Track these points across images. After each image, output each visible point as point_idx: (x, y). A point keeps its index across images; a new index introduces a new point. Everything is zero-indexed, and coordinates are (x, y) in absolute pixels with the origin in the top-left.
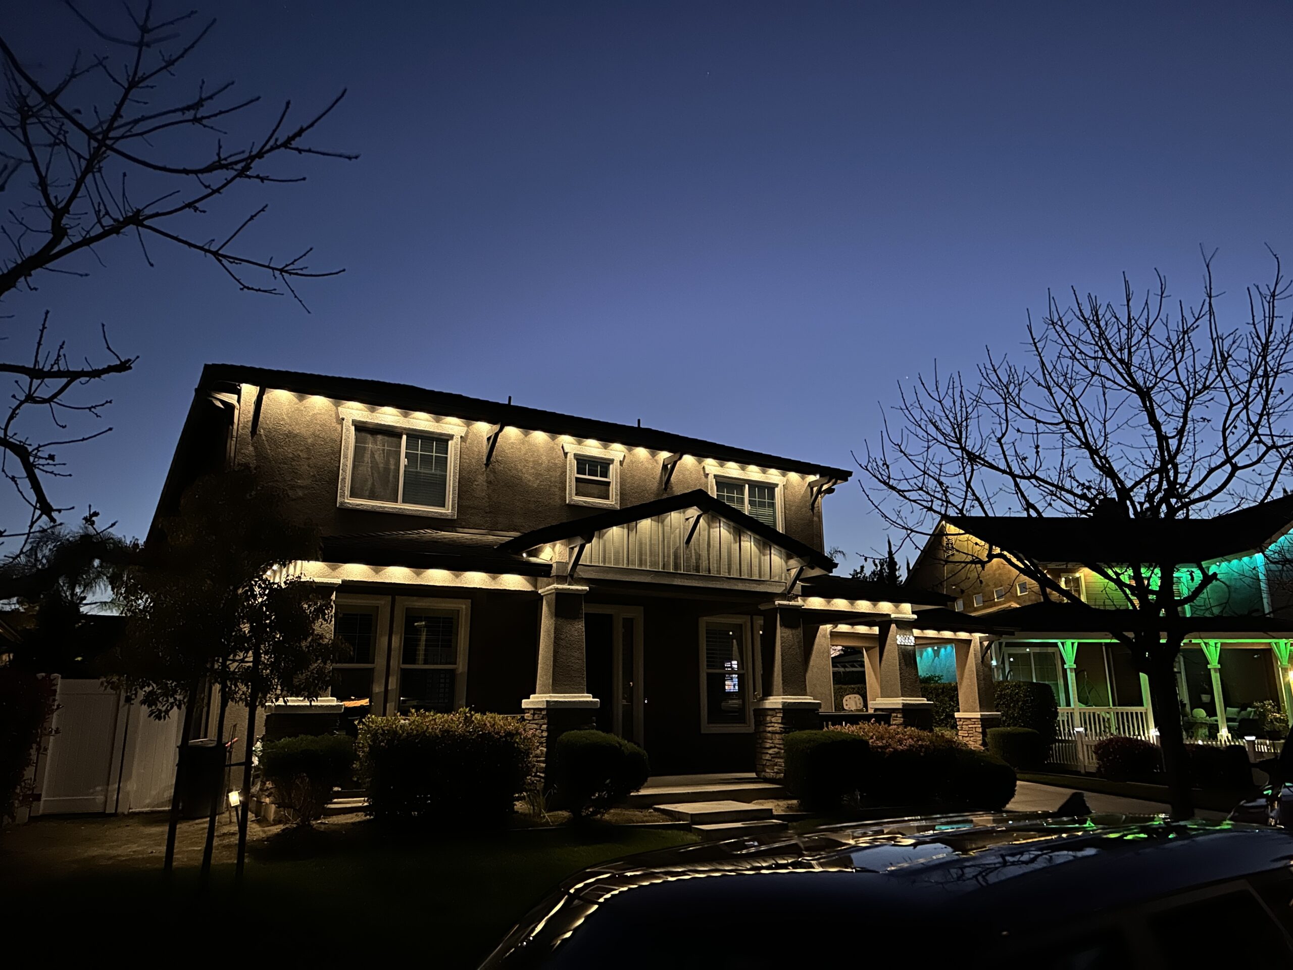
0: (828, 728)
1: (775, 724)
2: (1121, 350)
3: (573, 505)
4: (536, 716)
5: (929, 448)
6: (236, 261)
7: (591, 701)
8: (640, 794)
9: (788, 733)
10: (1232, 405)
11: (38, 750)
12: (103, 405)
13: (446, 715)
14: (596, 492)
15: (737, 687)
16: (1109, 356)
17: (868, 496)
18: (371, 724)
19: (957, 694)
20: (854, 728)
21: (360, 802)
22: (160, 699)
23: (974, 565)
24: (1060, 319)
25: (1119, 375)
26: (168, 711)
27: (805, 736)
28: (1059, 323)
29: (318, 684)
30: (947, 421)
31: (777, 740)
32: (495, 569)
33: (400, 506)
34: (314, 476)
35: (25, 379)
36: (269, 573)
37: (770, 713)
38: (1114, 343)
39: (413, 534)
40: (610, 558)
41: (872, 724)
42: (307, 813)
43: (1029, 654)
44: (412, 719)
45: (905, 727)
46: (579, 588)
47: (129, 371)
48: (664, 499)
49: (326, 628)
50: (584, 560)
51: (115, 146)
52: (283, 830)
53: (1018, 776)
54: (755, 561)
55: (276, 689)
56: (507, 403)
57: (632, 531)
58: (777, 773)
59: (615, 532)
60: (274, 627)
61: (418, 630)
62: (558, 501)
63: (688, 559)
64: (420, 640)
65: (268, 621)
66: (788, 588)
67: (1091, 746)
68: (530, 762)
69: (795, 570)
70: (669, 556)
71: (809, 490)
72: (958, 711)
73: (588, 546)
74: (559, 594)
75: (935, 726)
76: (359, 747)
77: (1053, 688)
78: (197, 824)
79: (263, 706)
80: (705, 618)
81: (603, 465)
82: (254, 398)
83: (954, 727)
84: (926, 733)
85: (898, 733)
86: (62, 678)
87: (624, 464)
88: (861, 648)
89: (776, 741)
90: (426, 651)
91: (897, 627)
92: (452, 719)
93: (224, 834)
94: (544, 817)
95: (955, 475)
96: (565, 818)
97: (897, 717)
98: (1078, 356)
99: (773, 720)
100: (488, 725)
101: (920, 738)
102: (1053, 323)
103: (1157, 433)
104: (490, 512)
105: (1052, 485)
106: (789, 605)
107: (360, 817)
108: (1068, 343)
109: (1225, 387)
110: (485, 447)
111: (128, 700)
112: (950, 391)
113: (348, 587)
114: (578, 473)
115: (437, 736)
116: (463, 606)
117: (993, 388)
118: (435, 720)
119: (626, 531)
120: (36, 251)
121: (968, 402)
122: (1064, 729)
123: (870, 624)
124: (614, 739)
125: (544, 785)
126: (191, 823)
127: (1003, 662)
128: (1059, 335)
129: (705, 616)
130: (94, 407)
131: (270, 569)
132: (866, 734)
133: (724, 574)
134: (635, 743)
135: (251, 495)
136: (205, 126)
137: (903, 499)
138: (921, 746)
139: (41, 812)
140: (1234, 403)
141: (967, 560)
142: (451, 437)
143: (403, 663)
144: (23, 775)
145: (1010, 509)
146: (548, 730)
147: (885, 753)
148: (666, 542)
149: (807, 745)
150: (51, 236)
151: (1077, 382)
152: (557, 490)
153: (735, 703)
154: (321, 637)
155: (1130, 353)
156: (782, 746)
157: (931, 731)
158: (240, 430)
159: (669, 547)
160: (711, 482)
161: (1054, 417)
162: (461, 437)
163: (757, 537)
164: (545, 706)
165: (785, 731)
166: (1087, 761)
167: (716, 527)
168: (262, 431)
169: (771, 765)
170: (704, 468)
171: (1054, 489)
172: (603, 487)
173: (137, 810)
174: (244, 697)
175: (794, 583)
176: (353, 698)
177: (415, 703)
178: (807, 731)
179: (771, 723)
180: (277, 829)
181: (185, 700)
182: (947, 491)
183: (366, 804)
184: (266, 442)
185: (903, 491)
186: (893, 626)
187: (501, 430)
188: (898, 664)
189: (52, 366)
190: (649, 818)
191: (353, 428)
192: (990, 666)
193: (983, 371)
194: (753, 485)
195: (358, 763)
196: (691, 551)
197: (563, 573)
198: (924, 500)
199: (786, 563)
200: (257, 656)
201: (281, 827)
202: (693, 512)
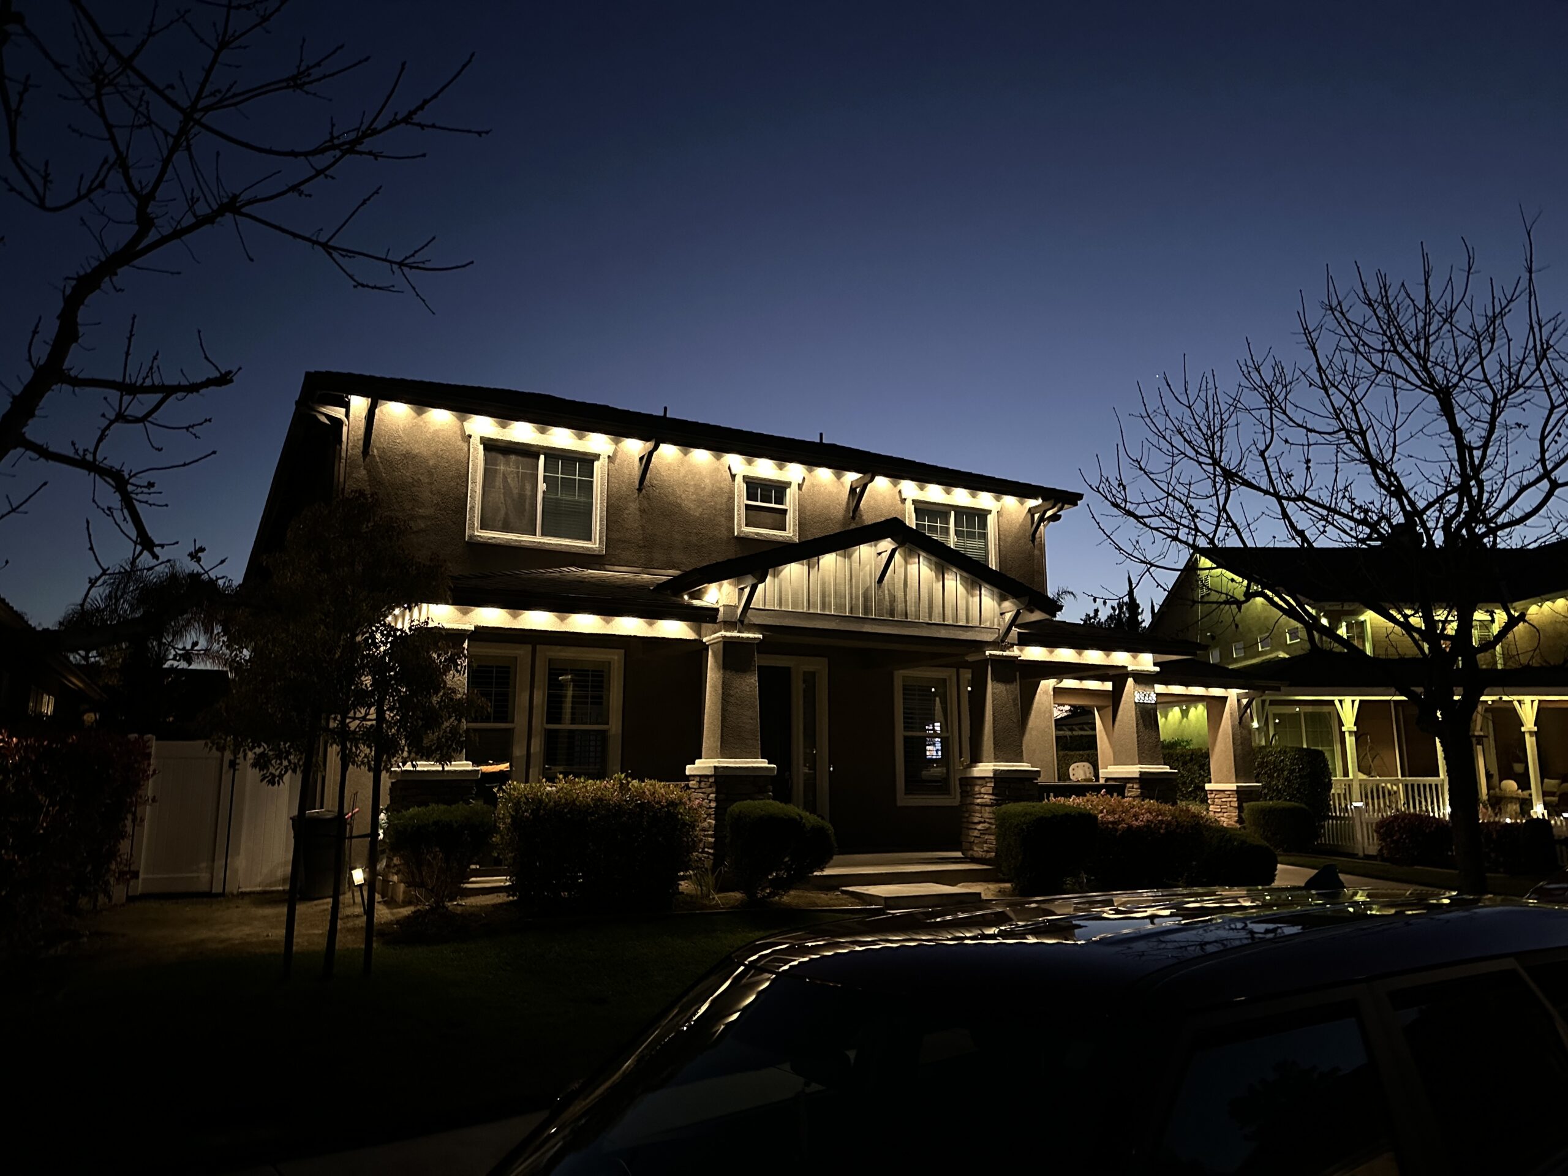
0: (1049, 800)
1: (984, 794)
2: (1417, 339)
3: (743, 538)
4: (703, 784)
5: (1173, 465)
6: (349, 254)
7: (767, 768)
8: (825, 873)
9: (1000, 805)
10: (1553, 407)
11: (133, 821)
12: (201, 424)
13: (598, 782)
14: (769, 521)
15: (940, 753)
16: (1400, 348)
17: (1098, 523)
18: (512, 792)
19: (1209, 762)
20: (1079, 800)
21: (502, 881)
22: (273, 762)
23: (1228, 606)
24: (1339, 303)
25: (1412, 373)
26: (283, 775)
27: (1020, 809)
28: (1338, 308)
29: (452, 745)
30: (1197, 432)
31: (987, 813)
32: (651, 613)
33: (538, 539)
34: (438, 504)
35: (113, 395)
36: (390, 619)
37: (979, 782)
38: (1407, 331)
39: (554, 573)
40: (787, 600)
41: (1103, 796)
42: (441, 894)
43: (1298, 714)
44: (559, 786)
45: (1143, 800)
46: (751, 635)
47: (231, 385)
48: (853, 530)
49: (458, 680)
50: (757, 602)
51: (203, 120)
52: (414, 913)
53: (1279, 859)
54: (962, 604)
55: (403, 751)
56: (662, 414)
57: (813, 567)
58: (987, 852)
59: (793, 571)
60: (400, 679)
61: (562, 686)
62: (724, 533)
63: (880, 602)
64: (566, 696)
65: (392, 673)
66: (1001, 636)
67: (1372, 824)
68: (696, 837)
69: (1010, 614)
70: (857, 598)
71: (1029, 516)
72: (1210, 782)
73: (761, 587)
74: (727, 643)
75: (1181, 800)
76: (499, 818)
77: (1327, 755)
78: (316, 905)
79: (388, 770)
80: (901, 671)
81: (779, 489)
82: (364, 413)
83: (1204, 800)
84: (1168, 807)
85: (1134, 806)
86: (157, 740)
87: (804, 488)
88: (1092, 707)
89: (987, 815)
90: (573, 708)
91: (1135, 681)
92: (605, 787)
93: (348, 917)
94: (714, 898)
95: (1208, 497)
96: (737, 900)
97: (1133, 788)
98: (1361, 348)
99: (983, 790)
100: (647, 793)
101: (1159, 813)
102: (1331, 309)
103: (1457, 443)
104: (645, 546)
105: (1323, 507)
106: (1003, 656)
107: (502, 898)
108: (1350, 333)
109: (1545, 386)
110: (636, 469)
111: (233, 764)
112: (1203, 394)
113: (482, 634)
114: (748, 499)
115: (589, 805)
116: (616, 657)
117: (1255, 389)
118: (586, 787)
119: (806, 568)
120: (121, 246)
121: (1224, 407)
122: (1340, 804)
123: (1102, 679)
124: (793, 810)
125: (714, 863)
126: (310, 904)
127: (1267, 724)
128: (1339, 323)
129: (902, 669)
130: (193, 426)
131: (391, 613)
132: (1095, 807)
133: (924, 619)
134: (818, 816)
135: (367, 527)
136: (307, 93)
137: (1142, 526)
138: (1161, 822)
139: (140, 890)
140: (1556, 404)
141: (1221, 600)
142: (597, 457)
143: (548, 723)
144: (119, 850)
145: (1274, 537)
146: (716, 800)
147: (1116, 830)
148: (854, 581)
149: (1023, 820)
150: (136, 227)
151: (1361, 381)
152: (723, 519)
153: (936, 771)
154: (454, 691)
155: (1427, 343)
156: (993, 821)
157: (1174, 804)
158: (350, 451)
159: (857, 588)
160: (909, 509)
161: (1329, 425)
162: (609, 457)
163: (965, 574)
164: (713, 773)
165: (997, 803)
166: (1366, 843)
167: (915, 563)
168: (375, 451)
169: (980, 842)
170: (900, 492)
171: (1325, 512)
172: (778, 516)
173: (248, 890)
174: (366, 760)
175: (1009, 629)
176: (491, 762)
177: (561, 769)
178: (1022, 804)
179: (980, 793)
180: (407, 911)
181: (301, 763)
182: (1197, 517)
183: (508, 884)
184: (380, 465)
185: (1143, 517)
186: (1130, 680)
187: (656, 448)
188: (1135, 725)
189: (144, 379)
190: (836, 902)
191: (481, 447)
192: (1250, 730)
193: (1244, 368)
194: (960, 511)
195: (498, 836)
196: (883, 592)
197: (732, 618)
198: (1169, 528)
199: (1000, 605)
200: (380, 713)
201: (411, 909)
202: (887, 545)
